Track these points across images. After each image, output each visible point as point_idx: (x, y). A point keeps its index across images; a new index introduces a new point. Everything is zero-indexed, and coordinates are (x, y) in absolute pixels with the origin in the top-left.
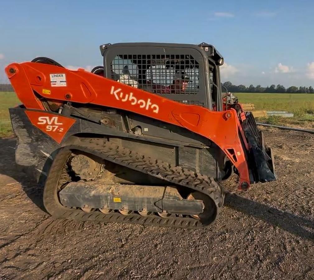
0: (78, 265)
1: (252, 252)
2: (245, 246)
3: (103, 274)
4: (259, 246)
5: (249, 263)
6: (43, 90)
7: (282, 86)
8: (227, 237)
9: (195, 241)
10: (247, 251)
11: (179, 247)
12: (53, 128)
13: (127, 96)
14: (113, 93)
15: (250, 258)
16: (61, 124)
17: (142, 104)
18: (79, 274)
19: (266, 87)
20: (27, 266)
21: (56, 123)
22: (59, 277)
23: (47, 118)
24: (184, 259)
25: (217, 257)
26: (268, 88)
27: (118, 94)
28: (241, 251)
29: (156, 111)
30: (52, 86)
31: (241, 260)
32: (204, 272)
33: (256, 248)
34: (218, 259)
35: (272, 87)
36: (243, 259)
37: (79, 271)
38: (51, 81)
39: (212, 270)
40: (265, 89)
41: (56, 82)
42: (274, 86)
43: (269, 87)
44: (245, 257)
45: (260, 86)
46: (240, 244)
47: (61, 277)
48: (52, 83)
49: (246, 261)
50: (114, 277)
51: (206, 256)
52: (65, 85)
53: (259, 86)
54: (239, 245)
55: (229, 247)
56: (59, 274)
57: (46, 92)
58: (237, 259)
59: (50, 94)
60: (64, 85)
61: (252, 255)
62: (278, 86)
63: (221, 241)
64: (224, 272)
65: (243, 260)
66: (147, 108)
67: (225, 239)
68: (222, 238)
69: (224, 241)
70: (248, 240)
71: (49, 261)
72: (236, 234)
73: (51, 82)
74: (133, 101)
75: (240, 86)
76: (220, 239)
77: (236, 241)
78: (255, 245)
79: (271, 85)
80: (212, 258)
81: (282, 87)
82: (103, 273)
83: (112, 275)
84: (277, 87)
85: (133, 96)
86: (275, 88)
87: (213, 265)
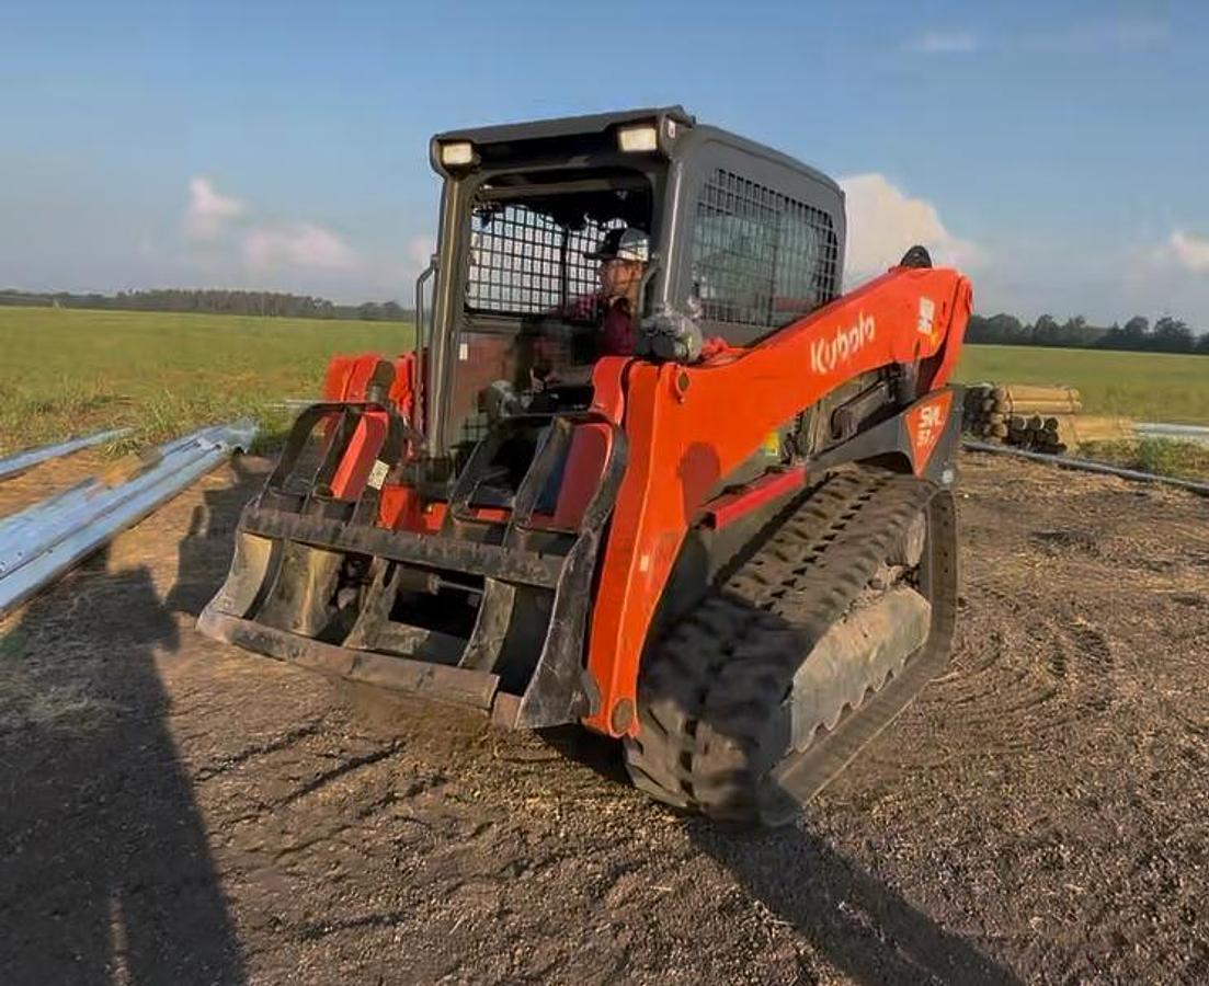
0: (589, 851)
1: (1176, 930)
2: (1141, 901)
3: (668, 893)
4: (1198, 914)
5: (1173, 963)
7: (1180, 324)
8: (1066, 856)
9: (947, 852)
10: (1154, 919)
11: (897, 860)
15: (1170, 948)
18: (599, 877)
19: (1107, 325)
20: (452, 826)
22: (547, 875)
24: (924, 900)
25: (1040, 919)
26: (1114, 330)
28: (1130, 915)
31: (1137, 947)
32: (1004, 956)
33: (1186, 917)
34: (1046, 925)
35: (1136, 325)
36: (1143, 946)
37: (598, 868)
39: (1032, 957)
40: (1104, 334)
42: (1144, 322)
43: (1122, 325)
44: (1152, 940)
45: (1083, 322)
46: (1120, 892)
47: (554, 876)
49: (1157, 955)
50: (707, 907)
51: (998, 908)
53: (1079, 321)
54: (1117, 894)
55: (1079, 893)
56: (545, 866)
58: (1119, 941)
61: (1178, 939)
62: (1159, 323)
63: (1042, 869)
64: (1079, 971)
65: (1146, 949)
67: (1057, 865)
68: (1044, 858)
69: (1057, 871)
70: (1149, 884)
71: (506, 824)
72: (1099, 854)
75: (996, 318)
76: (1037, 861)
77: (1105, 878)
78: (1185, 909)
79: (1129, 319)
80: (1025, 917)
81: (1179, 329)
82: (669, 889)
83: (699, 901)
84: (1156, 327)
86: (1145, 331)
87: (1032, 940)
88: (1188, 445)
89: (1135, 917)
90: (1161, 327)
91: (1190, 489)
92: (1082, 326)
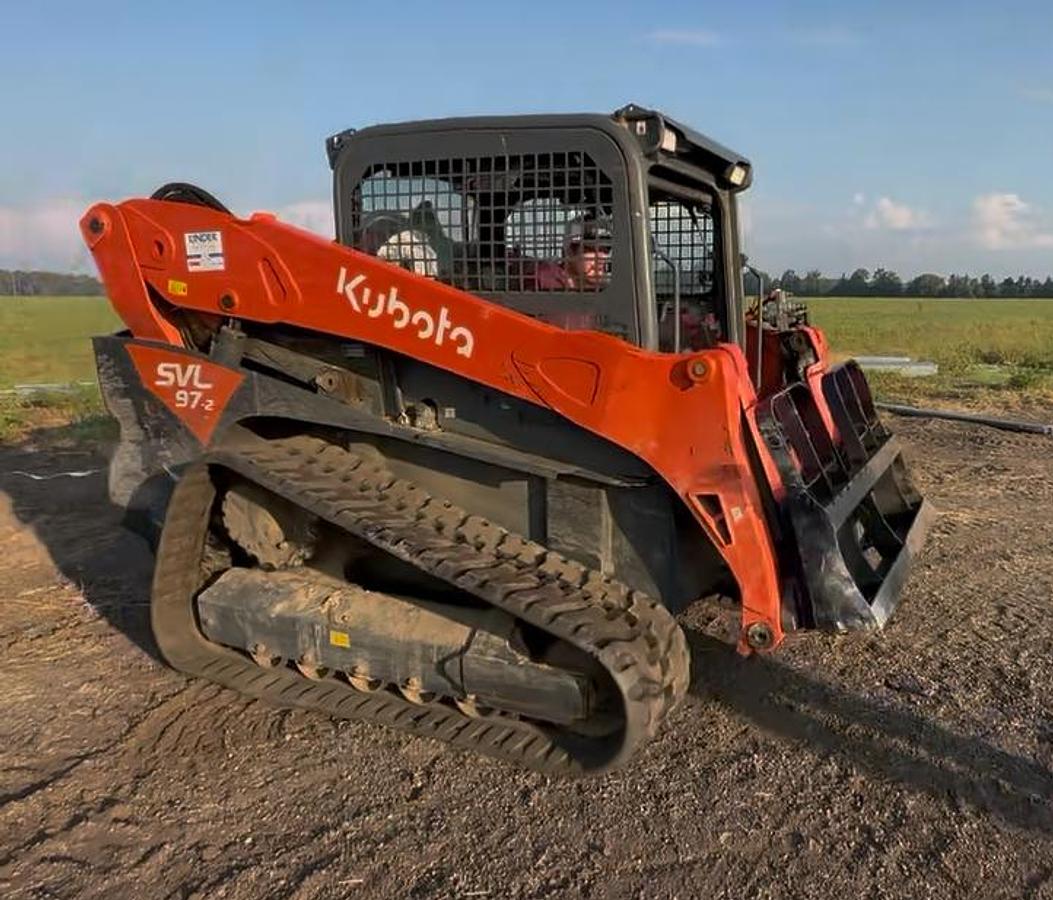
0: (277, 854)
1: (846, 818)
2: (819, 797)
3: (360, 884)
4: (865, 798)
5: (841, 852)
6: (171, 282)
7: (892, 274)
8: (759, 767)
9: (652, 781)
10: (828, 811)
11: (603, 799)
12: (192, 398)
13: (381, 298)
14: (344, 290)
15: (840, 836)
16: (208, 386)
17: (423, 324)
18: (282, 882)
19: (838, 276)
20: (113, 856)
21: (196, 383)
22: (220, 893)
23: (177, 366)
24: (624, 836)
25: (730, 834)
26: (843, 280)
27: (358, 291)
28: (808, 812)
29: (466, 351)
30: (191, 269)
31: (811, 842)
32: (692, 880)
33: (856, 803)
34: (734, 838)
35: (859, 276)
36: (817, 841)
37: (283, 872)
38: (189, 253)
39: (719, 874)
40: (835, 284)
41: (199, 256)
42: (865, 273)
43: (848, 276)
44: (825, 833)
45: (819, 275)
46: (802, 791)
47: (227, 894)
48: (189, 261)
49: (828, 847)
50: (398, 893)
51: (693, 829)
52: (222, 267)
53: (816, 275)
54: (800, 794)
55: (767, 800)
56: (219, 882)
57: (177, 288)
58: (797, 839)
59: (185, 294)
60: (218, 264)
61: (847, 827)
62: (876, 273)
63: (738, 782)
64: (758, 880)
65: (819, 844)
66: (439, 340)
67: (750, 775)
68: (740, 770)
69: (750, 780)
70: (828, 777)
71: (182, 841)
72: (788, 757)
73: (189, 257)
74: (398, 314)
76: (734, 774)
77: (790, 780)
78: (855, 795)
79: (855, 270)
80: (716, 835)
81: (892, 278)
82: (361, 881)
83: (391, 887)
84: (875, 277)
85: (397, 299)
86: (868, 281)
87: (720, 857)
88: (891, 373)
89: (813, 813)
90: (878, 276)
91: (890, 410)
92: (819, 278)
